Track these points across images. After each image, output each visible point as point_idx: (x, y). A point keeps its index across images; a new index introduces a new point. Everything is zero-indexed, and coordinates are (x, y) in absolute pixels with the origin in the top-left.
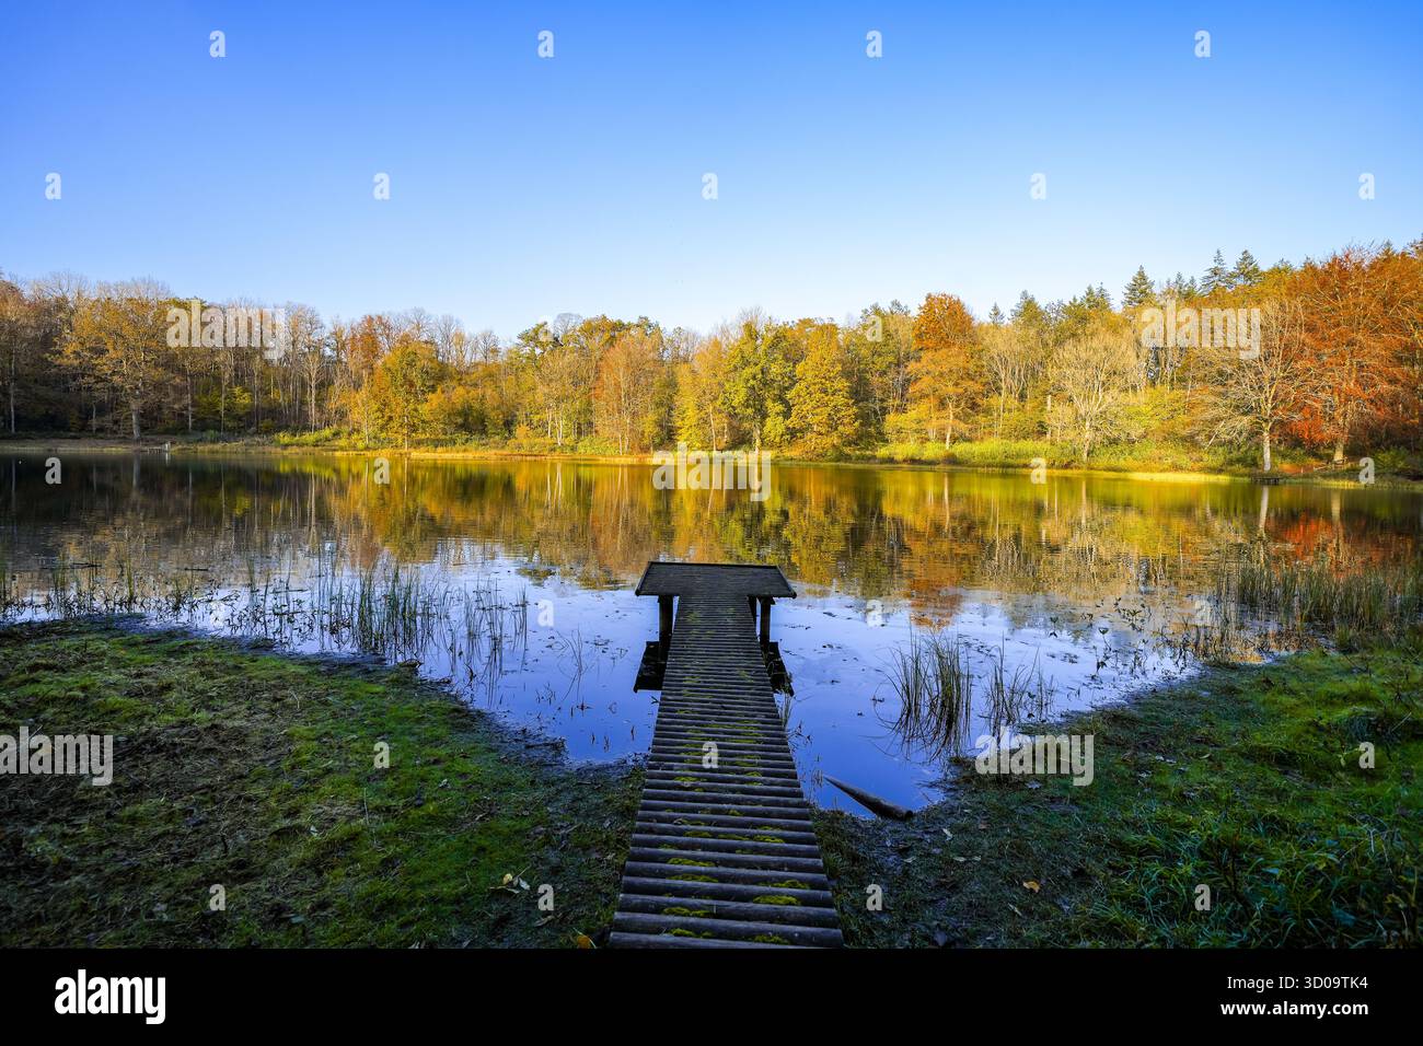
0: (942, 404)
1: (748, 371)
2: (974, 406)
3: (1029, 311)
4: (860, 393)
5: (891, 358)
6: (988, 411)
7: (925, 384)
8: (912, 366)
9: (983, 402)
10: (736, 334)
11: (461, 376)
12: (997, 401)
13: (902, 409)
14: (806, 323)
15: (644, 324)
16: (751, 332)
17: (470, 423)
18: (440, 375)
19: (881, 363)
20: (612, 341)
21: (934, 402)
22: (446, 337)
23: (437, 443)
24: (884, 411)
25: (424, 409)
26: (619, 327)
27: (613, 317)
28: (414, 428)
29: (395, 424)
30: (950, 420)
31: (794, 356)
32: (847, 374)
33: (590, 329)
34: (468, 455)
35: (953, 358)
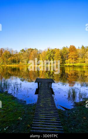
0: (72, 59)
1: (49, 55)
2: (76, 59)
3: (83, 47)
4: (62, 57)
5: (66, 53)
6: (78, 60)
7: (70, 56)
8: (69, 54)
9: (77, 59)
10: (47, 50)
11: (13, 56)
12: (79, 58)
13: (67, 59)
14: (55, 49)
15: (36, 49)
16: (49, 50)
17: (14, 62)
18: (10, 55)
19: (65, 54)
20: (32, 51)
21: (71, 59)
22: (11, 51)
23: (10, 64)
24: (65, 60)
25: (8, 60)
26: (32, 49)
27: (32, 48)
28: (7, 62)
29: (5, 62)
30: (73, 61)
31: (54, 53)
32: (61, 55)
33: (29, 50)
34: (14, 66)
35: (74, 53)
